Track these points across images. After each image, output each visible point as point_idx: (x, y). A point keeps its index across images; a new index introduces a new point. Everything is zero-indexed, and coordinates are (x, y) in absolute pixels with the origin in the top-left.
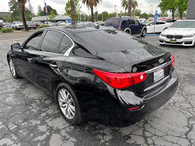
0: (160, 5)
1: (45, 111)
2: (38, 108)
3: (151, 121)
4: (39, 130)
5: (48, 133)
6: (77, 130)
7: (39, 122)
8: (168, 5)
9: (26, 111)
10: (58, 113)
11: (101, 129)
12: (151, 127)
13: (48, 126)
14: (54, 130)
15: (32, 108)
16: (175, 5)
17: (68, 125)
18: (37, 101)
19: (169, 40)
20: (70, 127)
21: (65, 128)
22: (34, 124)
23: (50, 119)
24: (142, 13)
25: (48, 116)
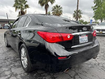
0: (94, 17)
1: (14, 64)
2: (11, 62)
3: (80, 74)
4: (5, 74)
5: (9, 76)
6: (28, 75)
7: (7, 69)
8: (98, 16)
9: (3, 63)
10: (21, 65)
11: (44, 76)
12: (80, 77)
13: (11, 72)
14: (13, 74)
15: (7, 61)
16: (103, 16)
17: (24, 72)
18: (12, 58)
19: (98, 32)
20: (25, 73)
21: (21, 74)
22: (4, 70)
23: (15, 68)
24: (84, 21)
25: (15, 66)
